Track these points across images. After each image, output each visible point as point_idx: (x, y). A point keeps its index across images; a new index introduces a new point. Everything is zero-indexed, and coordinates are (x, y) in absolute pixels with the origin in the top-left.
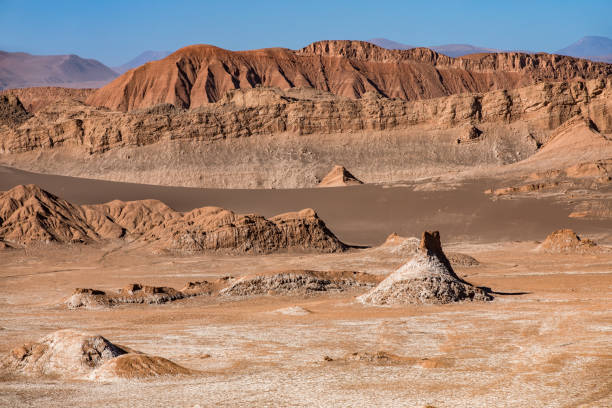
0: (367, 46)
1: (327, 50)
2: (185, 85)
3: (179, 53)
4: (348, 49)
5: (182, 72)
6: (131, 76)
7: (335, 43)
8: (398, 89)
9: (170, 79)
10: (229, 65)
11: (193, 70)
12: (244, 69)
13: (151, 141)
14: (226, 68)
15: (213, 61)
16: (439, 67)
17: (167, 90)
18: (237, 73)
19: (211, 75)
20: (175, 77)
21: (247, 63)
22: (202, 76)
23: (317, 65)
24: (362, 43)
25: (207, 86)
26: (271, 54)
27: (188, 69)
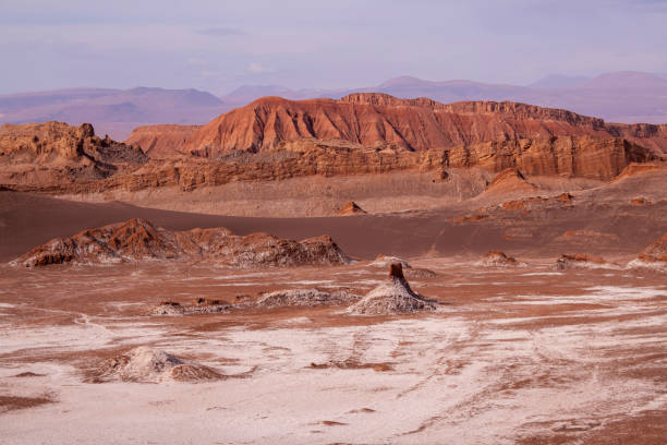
0: (386, 97)
1: (358, 99)
2: (260, 126)
3: (257, 101)
4: (373, 98)
5: (258, 116)
6: (222, 119)
7: (364, 94)
8: (408, 126)
9: (250, 120)
10: (290, 110)
11: (266, 113)
12: (301, 113)
13: (224, 183)
14: (289, 113)
15: (279, 108)
16: (436, 111)
17: (247, 129)
18: (296, 116)
19: (277, 117)
20: (253, 119)
21: (302, 109)
22: (272, 119)
23: (352, 110)
24: (382, 95)
25: (275, 125)
26: (319, 103)
27: (263, 116)
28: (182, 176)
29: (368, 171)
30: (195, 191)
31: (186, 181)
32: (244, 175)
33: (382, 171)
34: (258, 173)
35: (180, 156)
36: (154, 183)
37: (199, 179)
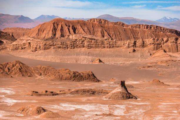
1: (94, 21)
2: (55, 29)
3: (54, 20)
4: (100, 21)
5: (54, 26)
6: (40, 26)
7: (96, 19)
8: (113, 33)
9: (51, 27)
10: (67, 24)
11: (57, 25)
12: (71, 26)
14: (66, 25)
15: (63, 23)
16: (124, 27)
17: (49, 31)
18: (69, 26)
19: (62, 27)
20: (52, 27)
21: (72, 24)
22: (60, 27)
23: (91, 25)
24: (104, 20)
25: (61, 30)
26: (78, 22)
27: (56, 26)
28: (31, 45)
29: (104, 47)
30: (37, 52)
31: (33, 48)
32: (55, 47)
33: (110, 48)
34: (61, 46)
35: (29, 38)
36: (20, 48)
37: (38, 47)
